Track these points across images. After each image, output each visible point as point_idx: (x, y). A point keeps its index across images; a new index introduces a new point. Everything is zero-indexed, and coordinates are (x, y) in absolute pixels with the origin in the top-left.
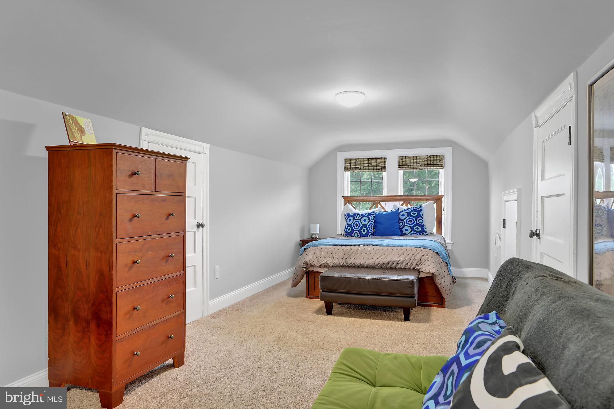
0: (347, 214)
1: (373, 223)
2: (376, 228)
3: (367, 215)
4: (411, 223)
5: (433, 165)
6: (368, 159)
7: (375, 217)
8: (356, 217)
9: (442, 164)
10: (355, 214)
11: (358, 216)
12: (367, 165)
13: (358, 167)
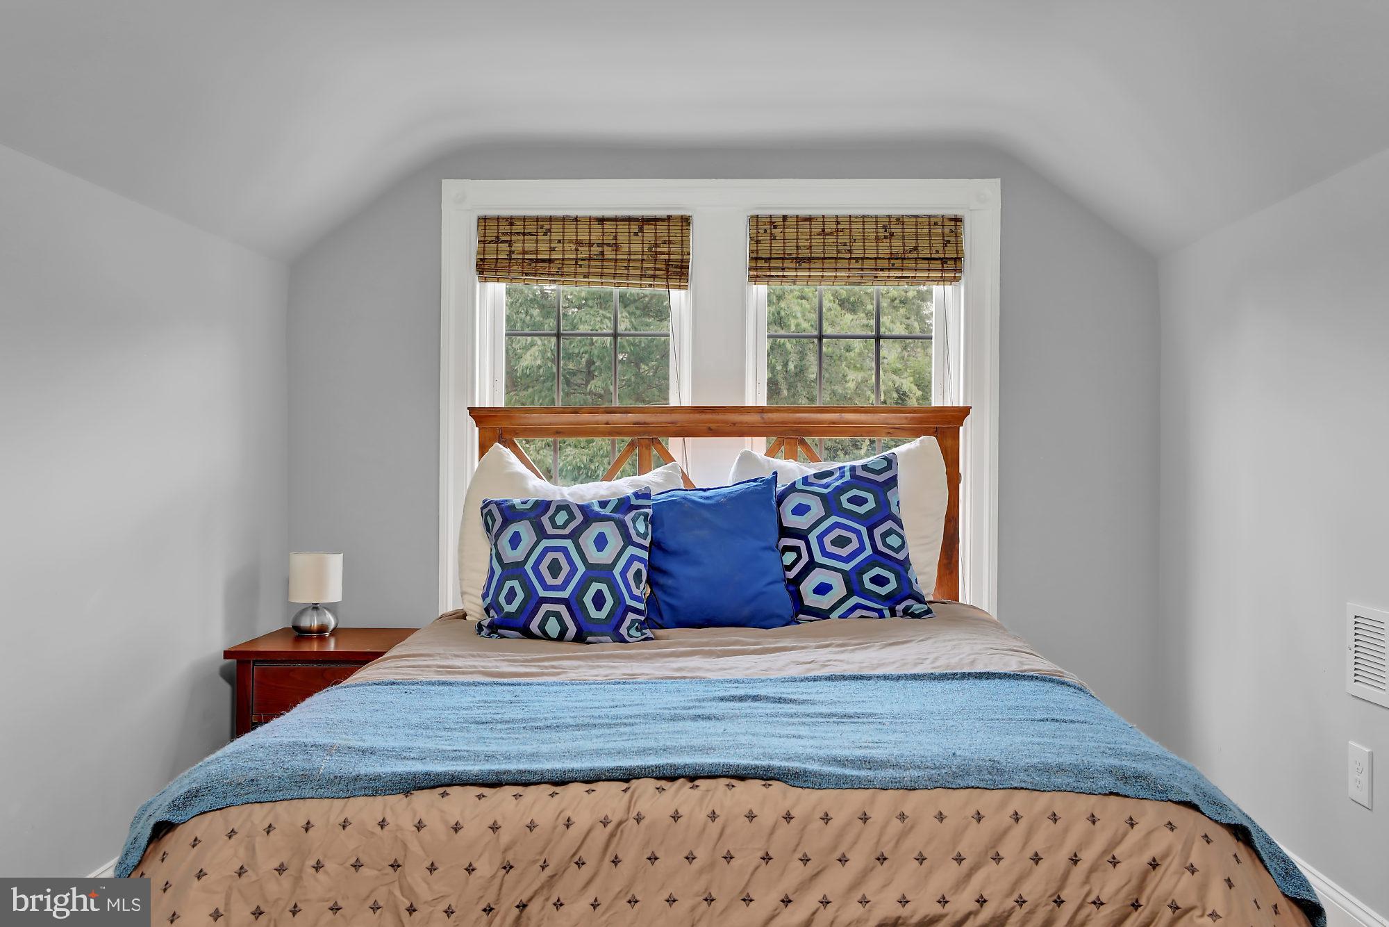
0: (498, 504)
1: (645, 555)
2: (662, 580)
3: (610, 507)
4: (844, 552)
5: (916, 259)
6: (602, 220)
7: (653, 521)
8: (552, 519)
9: (957, 259)
10: (542, 506)
11: (561, 518)
12: (596, 250)
13: (550, 261)
